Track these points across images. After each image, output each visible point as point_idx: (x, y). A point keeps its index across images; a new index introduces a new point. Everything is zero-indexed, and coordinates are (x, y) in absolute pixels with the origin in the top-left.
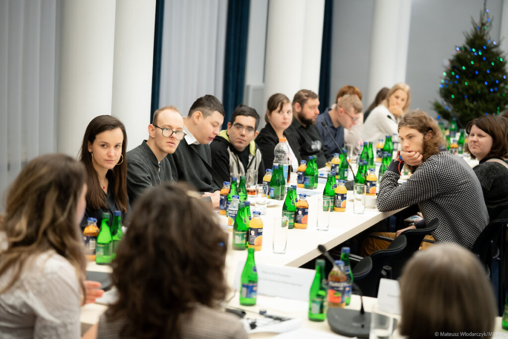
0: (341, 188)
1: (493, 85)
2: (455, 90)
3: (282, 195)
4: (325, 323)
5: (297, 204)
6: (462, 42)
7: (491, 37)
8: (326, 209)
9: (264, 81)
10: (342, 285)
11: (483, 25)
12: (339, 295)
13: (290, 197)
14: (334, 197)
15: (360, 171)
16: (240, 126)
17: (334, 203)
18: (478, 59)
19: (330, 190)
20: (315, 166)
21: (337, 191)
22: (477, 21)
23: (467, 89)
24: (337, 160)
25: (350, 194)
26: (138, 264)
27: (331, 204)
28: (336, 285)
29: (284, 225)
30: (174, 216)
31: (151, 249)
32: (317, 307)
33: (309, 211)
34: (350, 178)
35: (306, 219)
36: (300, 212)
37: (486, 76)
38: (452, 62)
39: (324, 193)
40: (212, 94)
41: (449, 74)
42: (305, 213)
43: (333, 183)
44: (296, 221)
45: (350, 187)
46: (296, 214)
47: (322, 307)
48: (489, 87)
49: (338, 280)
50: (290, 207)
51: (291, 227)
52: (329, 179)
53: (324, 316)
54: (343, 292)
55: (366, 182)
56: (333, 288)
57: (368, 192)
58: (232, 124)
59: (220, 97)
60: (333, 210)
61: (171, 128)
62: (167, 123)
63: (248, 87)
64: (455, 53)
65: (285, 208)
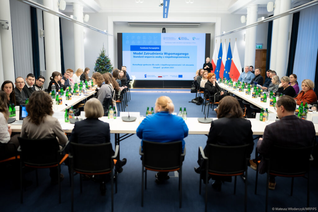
0: (70, 94)
1: (108, 66)
2: (98, 68)
3: (55, 98)
4: (69, 122)
5: (59, 99)
6: (99, 56)
7: (106, 54)
8: (67, 100)
9: (46, 70)
10: (72, 114)
11: (103, 51)
12: (72, 116)
13: (57, 97)
14: (68, 97)
15: (74, 90)
16: (40, 81)
17: (69, 98)
18: (103, 60)
19: (67, 95)
20: (63, 90)
21: (69, 95)
22: (102, 50)
23: (101, 68)
24: (68, 88)
25: (72, 96)
26: (31, 107)
27: (68, 98)
28: (71, 114)
29: (56, 104)
30: (40, 96)
31: (34, 103)
32: (67, 119)
33: (62, 100)
34: (72, 92)
35: (62, 102)
36: (60, 101)
37: (105, 64)
38: (97, 61)
39: (66, 96)
40: (30, 73)
41: (96, 64)
42: (61, 101)
43: (68, 93)
44: (59, 103)
45: (72, 94)
46: (59, 101)
47: (68, 119)
48: (107, 67)
49: (71, 113)
50: (57, 99)
51: (58, 104)
52: (67, 92)
53: (69, 121)
54: (73, 115)
55: (76, 92)
56: (70, 115)
57: (77, 95)
58: (38, 80)
59: (33, 73)
60: (68, 100)
61: (20, 82)
62: (18, 81)
63: (41, 71)
64: (97, 59)
65: (56, 100)
